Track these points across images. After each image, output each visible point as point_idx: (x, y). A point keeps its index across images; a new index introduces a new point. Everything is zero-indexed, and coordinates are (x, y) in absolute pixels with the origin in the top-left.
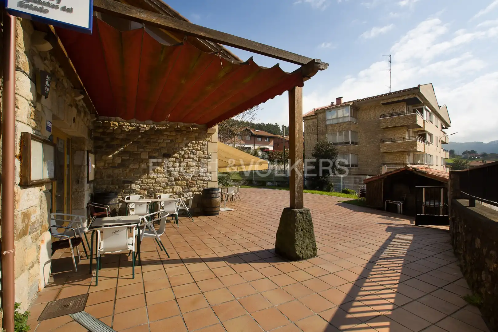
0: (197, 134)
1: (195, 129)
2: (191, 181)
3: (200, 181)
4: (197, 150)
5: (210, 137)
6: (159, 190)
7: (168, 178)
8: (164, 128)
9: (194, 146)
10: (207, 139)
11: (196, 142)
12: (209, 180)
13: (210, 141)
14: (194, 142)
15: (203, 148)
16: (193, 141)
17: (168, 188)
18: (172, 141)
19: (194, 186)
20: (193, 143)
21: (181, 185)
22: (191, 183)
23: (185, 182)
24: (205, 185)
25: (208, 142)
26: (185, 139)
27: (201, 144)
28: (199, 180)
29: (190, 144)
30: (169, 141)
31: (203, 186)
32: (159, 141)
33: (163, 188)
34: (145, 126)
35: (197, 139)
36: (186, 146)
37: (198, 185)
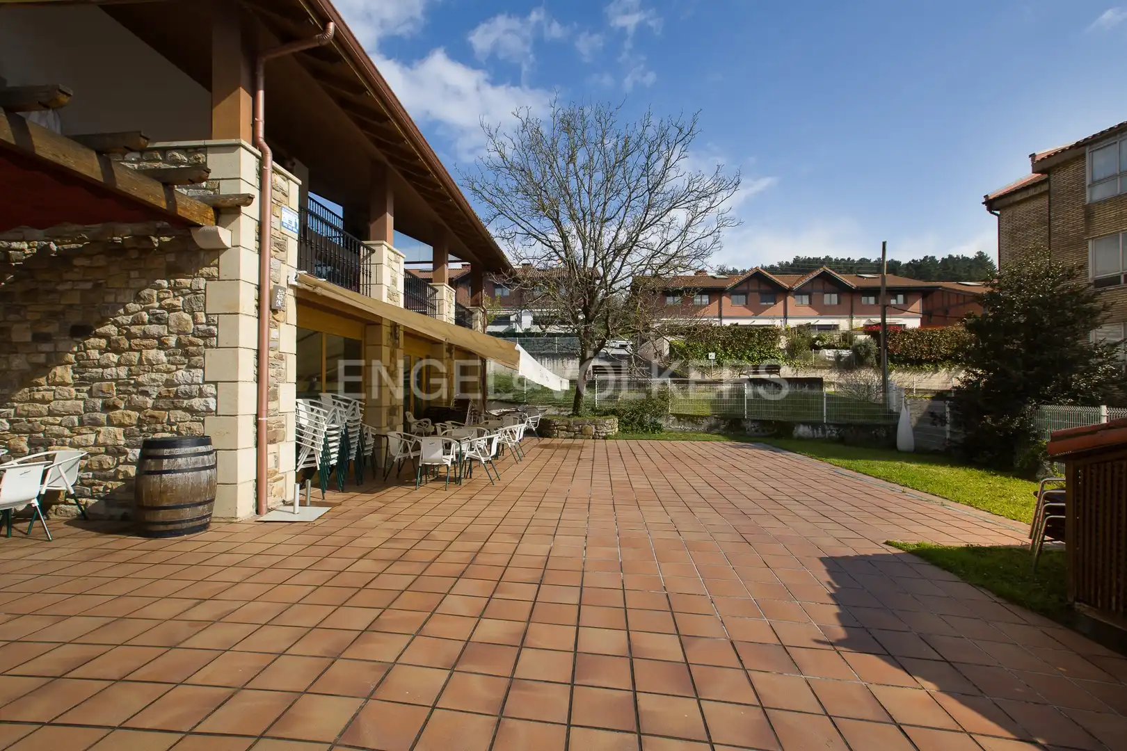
0: (171, 258)
1: (166, 239)
2: (150, 412)
3: (180, 413)
4: (172, 308)
5: (216, 261)
6: (58, 436)
7: (83, 399)
8: (73, 246)
9: (162, 296)
10: (205, 270)
11: (169, 283)
12: (209, 411)
13: (213, 276)
14: (165, 283)
15: (190, 300)
16: (158, 281)
17: (84, 431)
18: (97, 286)
19: (159, 427)
20: (159, 288)
21: (120, 425)
22: (152, 417)
23: (135, 414)
24: (196, 426)
25: (210, 278)
26: (134, 274)
27: (187, 288)
28: (176, 408)
29: (146, 292)
30: (89, 286)
31: (190, 428)
32: (60, 287)
33: (71, 429)
34: (25, 245)
35: (173, 271)
36: (138, 298)
37: (175, 428)
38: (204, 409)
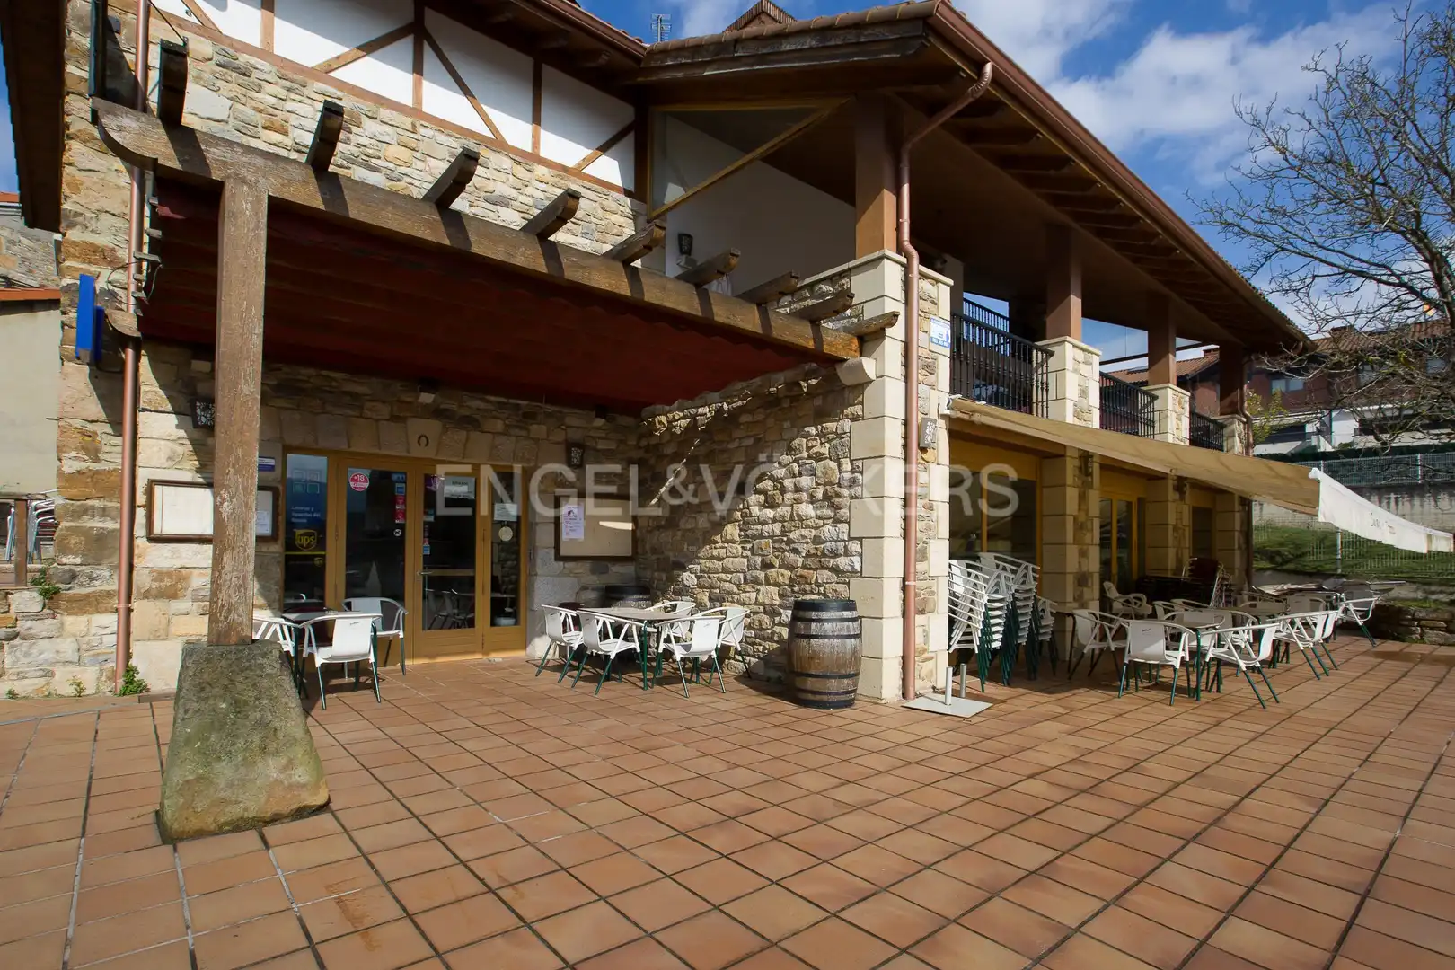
0: (818, 402)
1: (813, 382)
2: (800, 572)
3: (826, 573)
4: (819, 457)
5: (860, 398)
6: (729, 593)
7: (747, 557)
8: (740, 403)
9: (810, 445)
10: (850, 410)
11: (817, 429)
12: (854, 571)
13: (858, 416)
14: (812, 430)
15: (835, 447)
16: (807, 429)
17: (748, 589)
18: (758, 441)
19: (808, 588)
20: (808, 436)
21: (776, 584)
22: (801, 576)
23: (788, 573)
24: (841, 588)
25: (855, 418)
26: (787, 424)
27: (833, 433)
28: (823, 568)
29: (797, 441)
30: (750, 441)
31: (836, 591)
32: (731, 446)
33: (738, 586)
34: (706, 410)
35: (821, 416)
36: (790, 450)
37: (822, 589)
38: (849, 569)
